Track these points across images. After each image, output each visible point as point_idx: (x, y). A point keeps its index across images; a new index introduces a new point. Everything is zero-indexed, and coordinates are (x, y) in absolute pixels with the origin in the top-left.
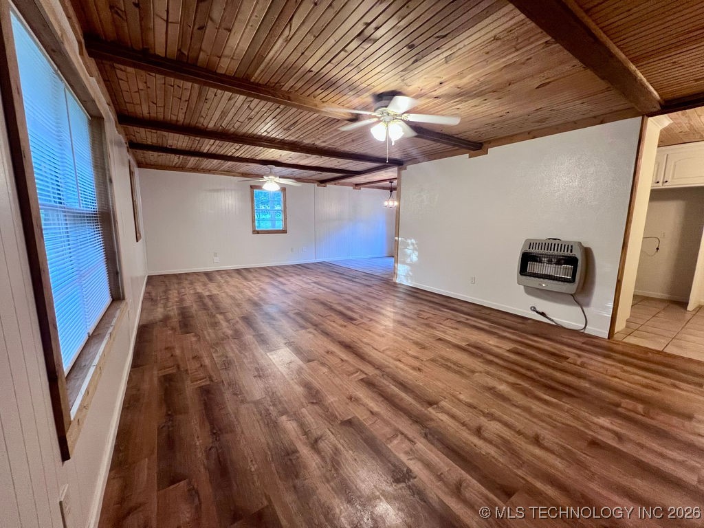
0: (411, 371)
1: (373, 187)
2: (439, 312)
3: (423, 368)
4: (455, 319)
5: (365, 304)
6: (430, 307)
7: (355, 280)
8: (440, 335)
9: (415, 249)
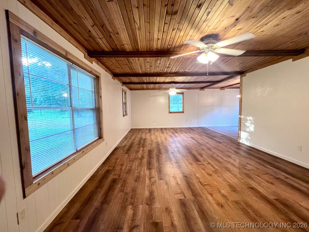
0: (215, 205)
1: (233, 88)
2: (263, 167)
3: (226, 206)
4: (275, 175)
5: (211, 153)
6: (257, 162)
7: (214, 138)
8: (254, 184)
9: (252, 123)
